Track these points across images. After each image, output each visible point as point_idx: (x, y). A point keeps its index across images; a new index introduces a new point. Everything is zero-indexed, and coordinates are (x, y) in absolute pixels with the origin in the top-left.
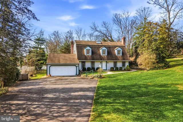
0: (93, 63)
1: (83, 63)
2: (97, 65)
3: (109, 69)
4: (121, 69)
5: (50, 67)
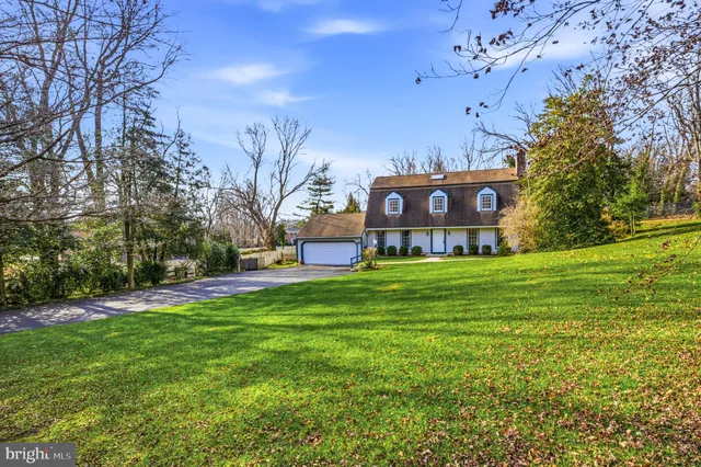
0: (406, 234)
1: (381, 236)
3: (450, 250)
4: (487, 252)
5: (302, 245)
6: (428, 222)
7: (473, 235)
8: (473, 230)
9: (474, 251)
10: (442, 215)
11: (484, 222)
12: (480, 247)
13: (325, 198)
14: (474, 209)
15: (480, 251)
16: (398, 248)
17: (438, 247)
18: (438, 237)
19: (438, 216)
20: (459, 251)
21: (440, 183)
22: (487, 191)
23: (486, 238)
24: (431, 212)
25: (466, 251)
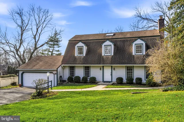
0: (87, 69)
1: (72, 69)
2: (95, 72)
3: (114, 80)
4: (139, 82)
5: (22, 74)
6: (101, 61)
7: (130, 70)
8: (130, 67)
9: (130, 82)
10: (110, 57)
11: (137, 62)
12: (135, 79)
13: (57, 49)
14: (130, 54)
15: (134, 81)
16: (81, 78)
17: (108, 78)
18: (107, 71)
19: (107, 57)
20: (120, 82)
21: (110, 37)
22: (139, 41)
23: (139, 73)
24: (103, 55)
25: (125, 81)
